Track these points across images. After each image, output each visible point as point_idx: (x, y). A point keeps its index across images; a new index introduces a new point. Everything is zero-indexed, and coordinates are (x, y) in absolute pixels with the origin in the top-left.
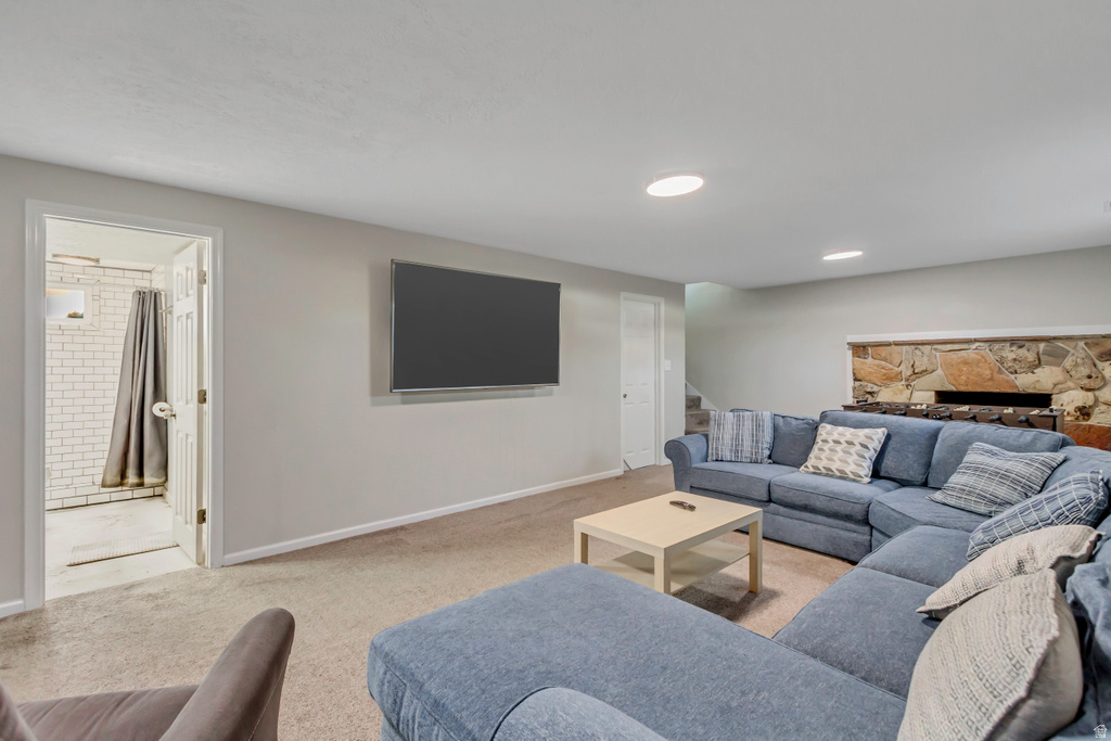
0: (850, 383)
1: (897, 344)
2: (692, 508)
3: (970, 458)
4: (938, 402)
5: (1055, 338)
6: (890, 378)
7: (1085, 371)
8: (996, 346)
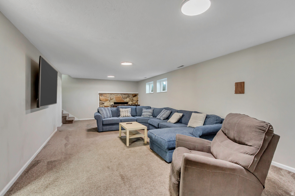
0: (99, 102)
1: (108, 94)
2: (132, 123)
3: (143, 111)
4: (114, 104)
5: (129, 94)
6: (107, 100)
7: (132, 99)
8: (122, 95)
